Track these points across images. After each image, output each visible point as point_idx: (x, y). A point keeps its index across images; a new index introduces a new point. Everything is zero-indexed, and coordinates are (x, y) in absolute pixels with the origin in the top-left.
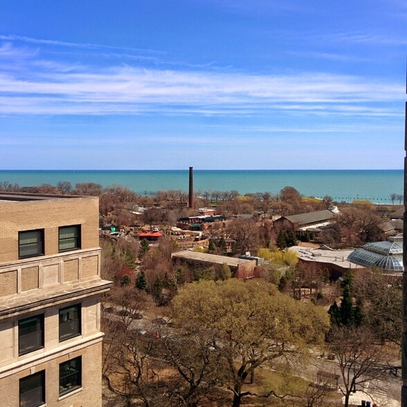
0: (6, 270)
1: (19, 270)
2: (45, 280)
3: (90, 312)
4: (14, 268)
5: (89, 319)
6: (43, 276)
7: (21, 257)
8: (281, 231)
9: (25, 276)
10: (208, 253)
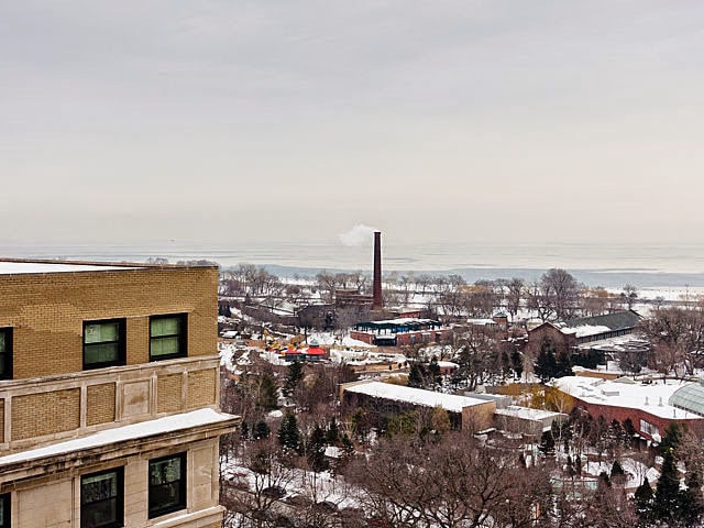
0: (62, 387)
1: (84, 388)
2: (126, 408)
3: (200, 467)
4: (74, 385)
5: (199, 481)
6: (123, 401)
7: (86, 367)
8: (543, 349)
9: (93, 400)
10: (409, 386)
